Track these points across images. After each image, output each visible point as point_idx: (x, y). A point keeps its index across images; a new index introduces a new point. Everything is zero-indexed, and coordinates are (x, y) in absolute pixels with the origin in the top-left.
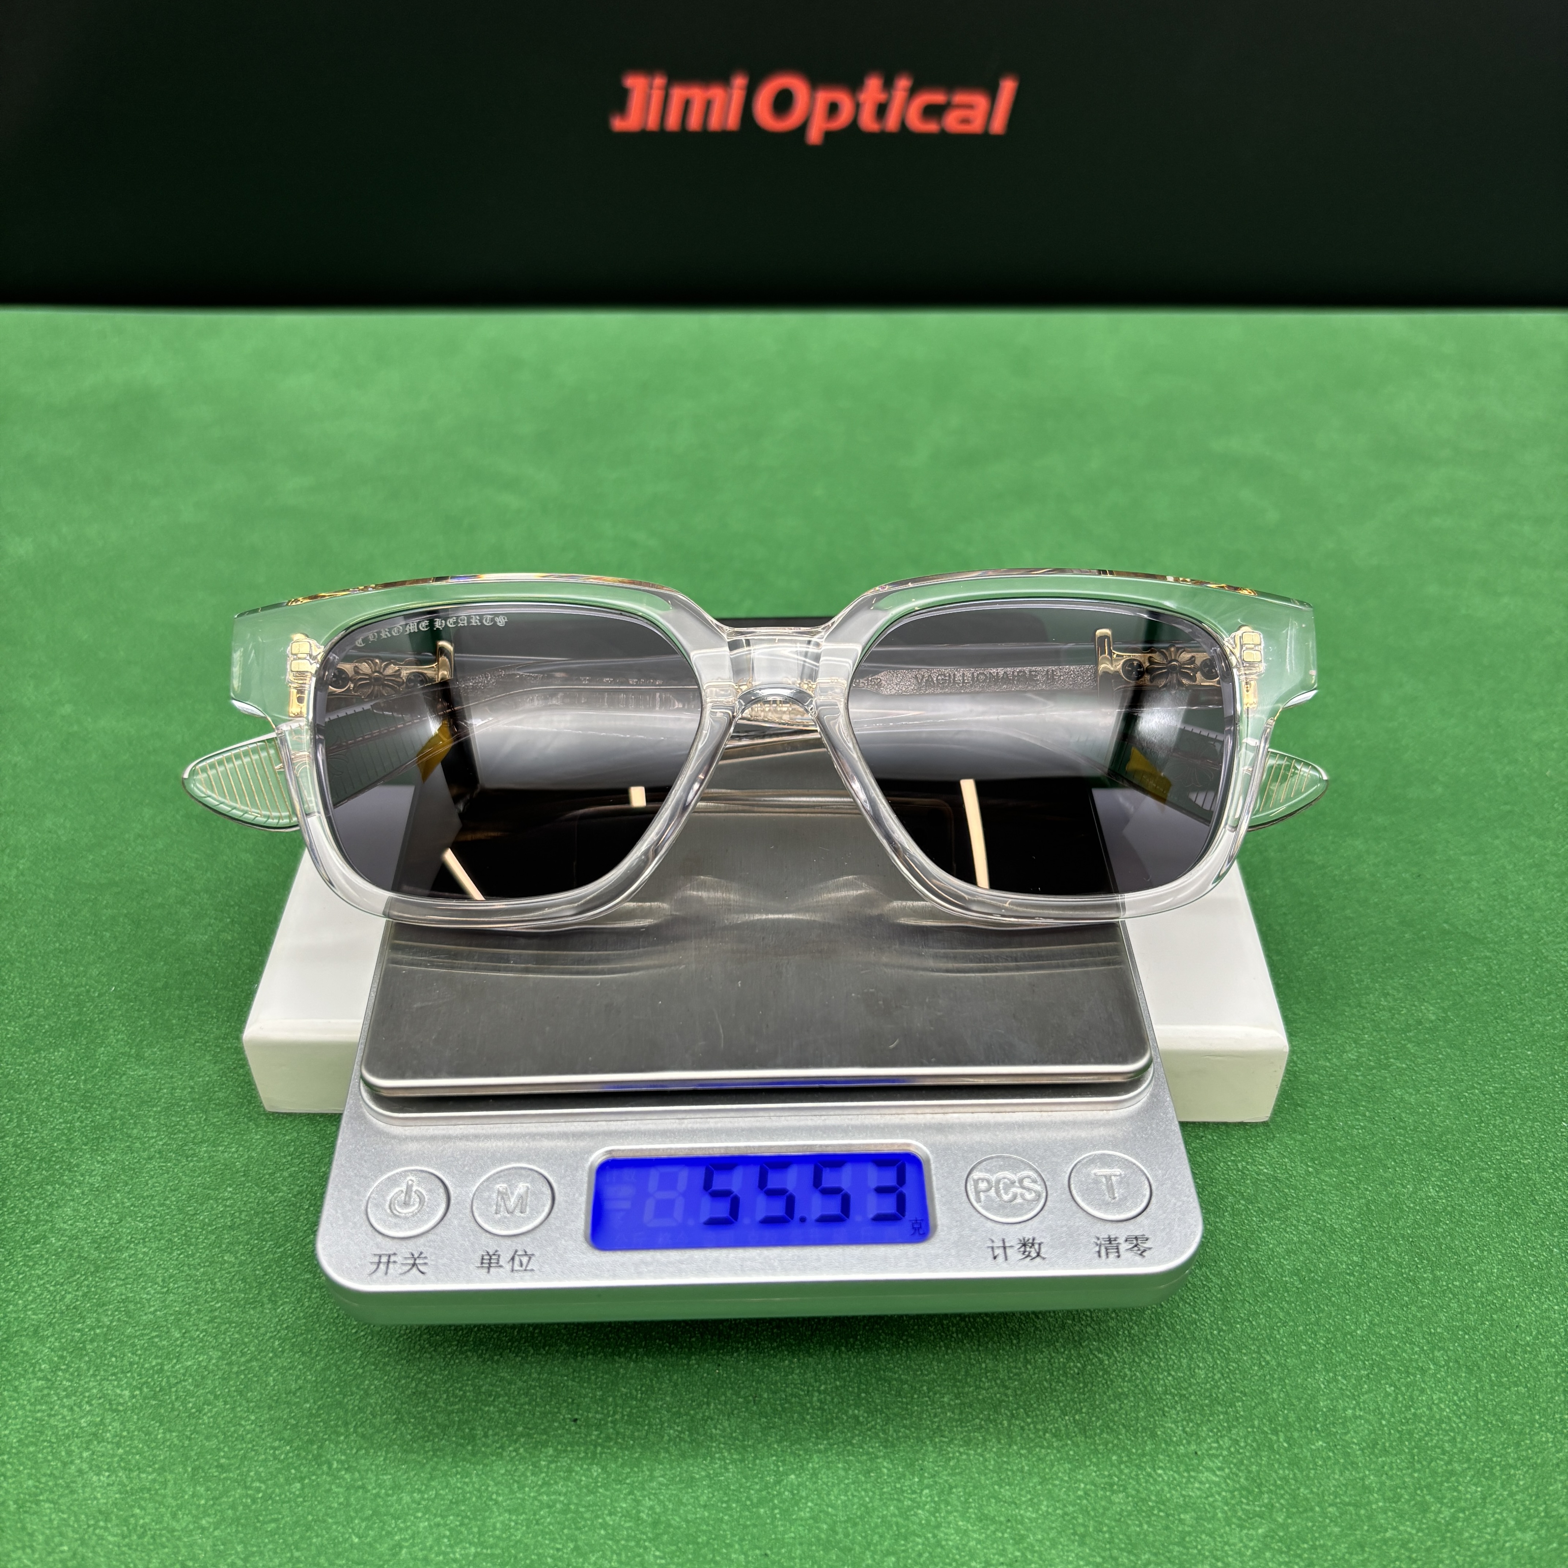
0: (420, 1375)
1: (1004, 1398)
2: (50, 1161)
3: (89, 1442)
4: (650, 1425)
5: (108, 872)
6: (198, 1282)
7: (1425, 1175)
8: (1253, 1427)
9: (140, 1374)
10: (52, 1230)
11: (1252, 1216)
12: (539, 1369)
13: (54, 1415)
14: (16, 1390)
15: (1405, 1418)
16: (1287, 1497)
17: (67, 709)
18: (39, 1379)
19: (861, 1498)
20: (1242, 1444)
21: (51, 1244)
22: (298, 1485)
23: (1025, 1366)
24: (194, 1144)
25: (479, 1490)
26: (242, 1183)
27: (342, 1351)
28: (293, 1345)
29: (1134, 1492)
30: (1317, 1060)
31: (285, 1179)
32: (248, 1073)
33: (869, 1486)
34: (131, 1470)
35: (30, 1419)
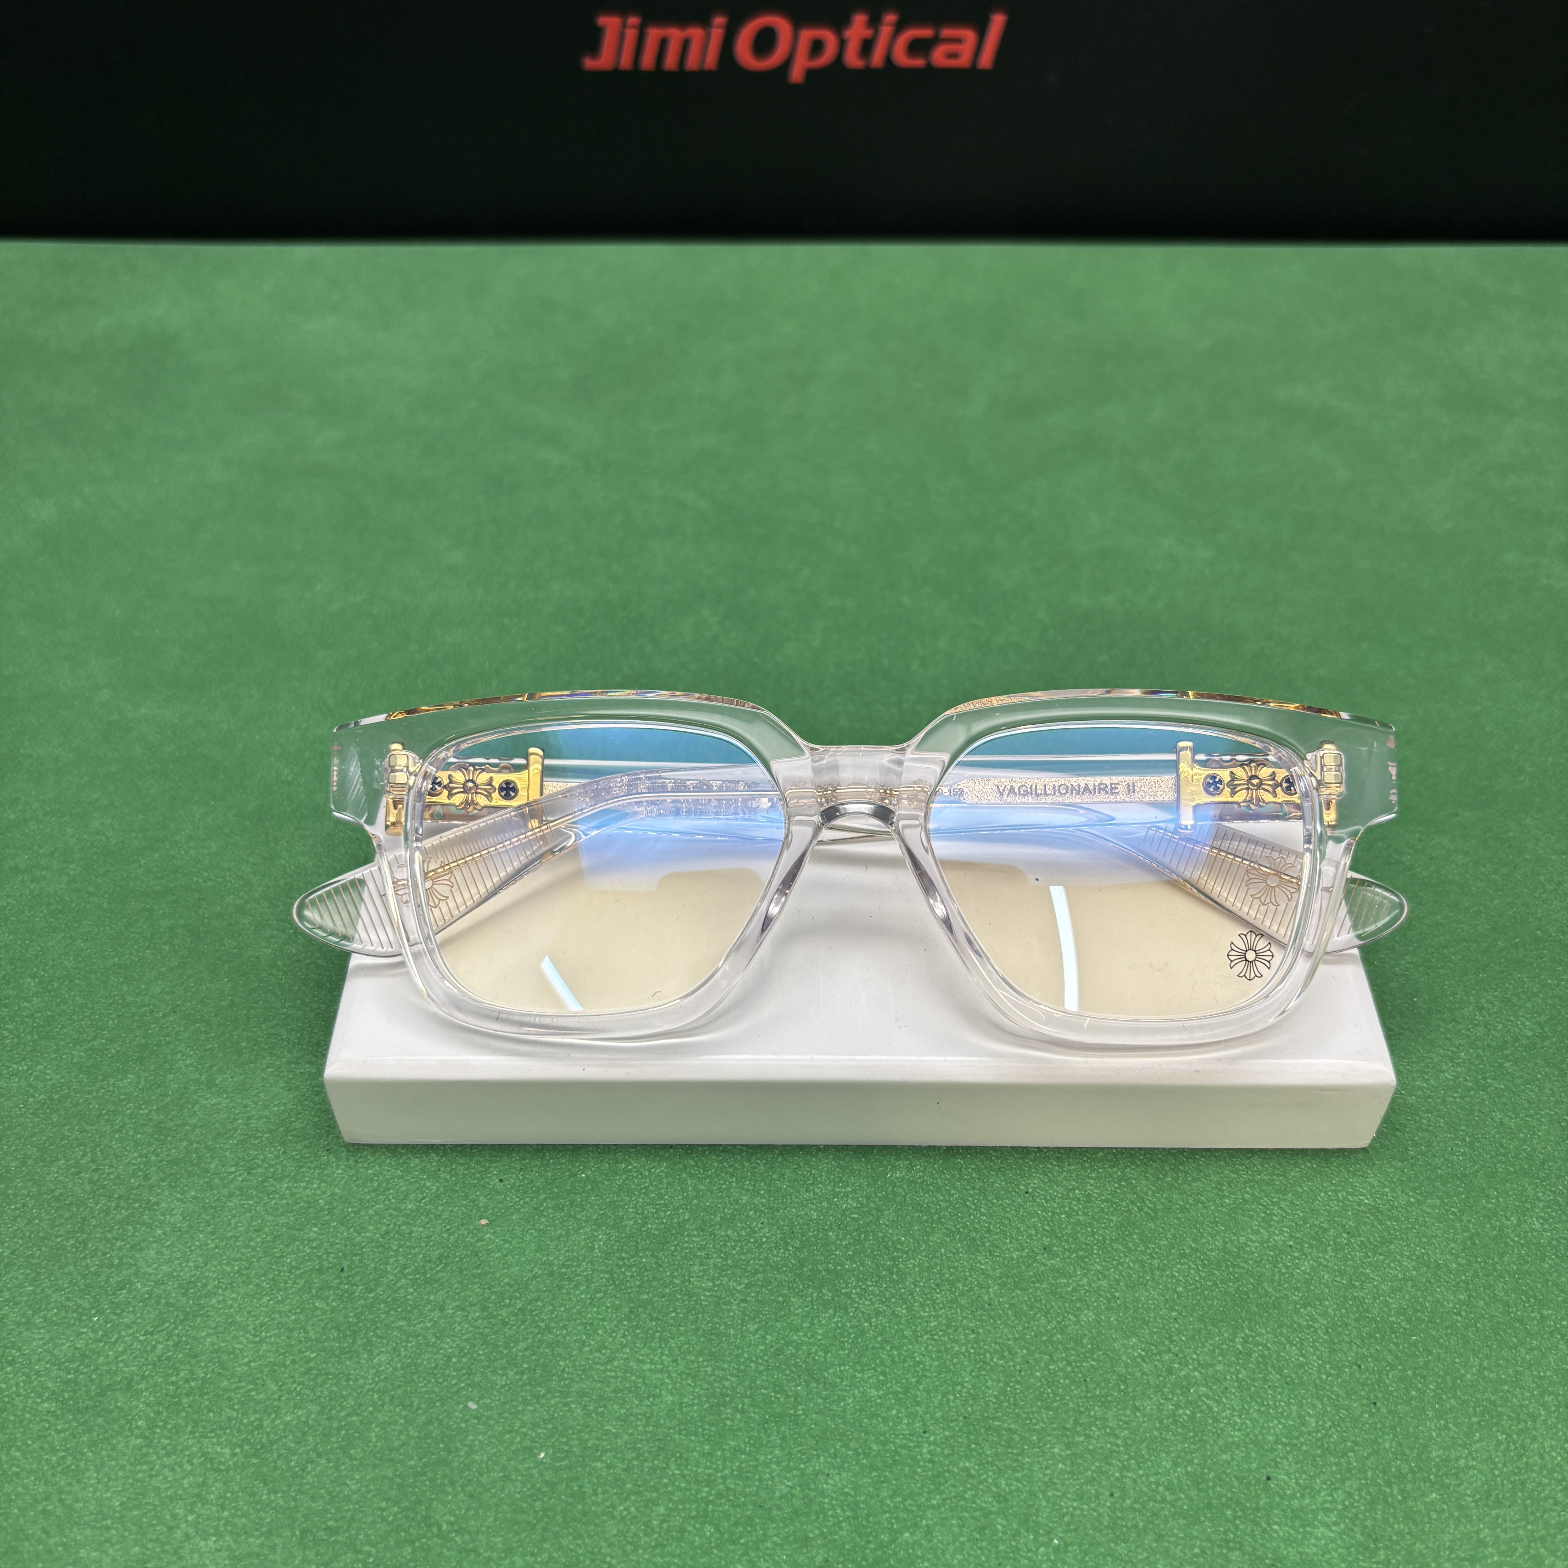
0: (525, 1430)
1: (1114, 1448)
2: (129, 1198)
3: (192, 1504)
4: (761, 1480)
5: (162, 878)
6: (291, 1330)
7: (1529, 1207)
8: (1366, 1479)
9: (239, 1431)
10: (136, 1274)
11: (1354, 1250)
12: (644, 1422)
13: (156, 1476)
14: (114, 1448)
15: (1517, 1467)
16: (1403, 1552)
17: (105, 694)
18: (137, 1437)
19: (976, 1557)
20: (1356, 1497)
21: (136, 1289)
22: (409, 1549)
23: (1134, 1414)
24: (275, 1180)
25: (592, 1553)
26: (328, 1223)
27: (443, 1404)
28: (392, 1398)
29: (1249, 1549)
30: (1415, 1081)
31: (371, 1219)
32: (325, 1102)
33: (984, 1544)
34: (239, 1535)
35: (131, 1481)
